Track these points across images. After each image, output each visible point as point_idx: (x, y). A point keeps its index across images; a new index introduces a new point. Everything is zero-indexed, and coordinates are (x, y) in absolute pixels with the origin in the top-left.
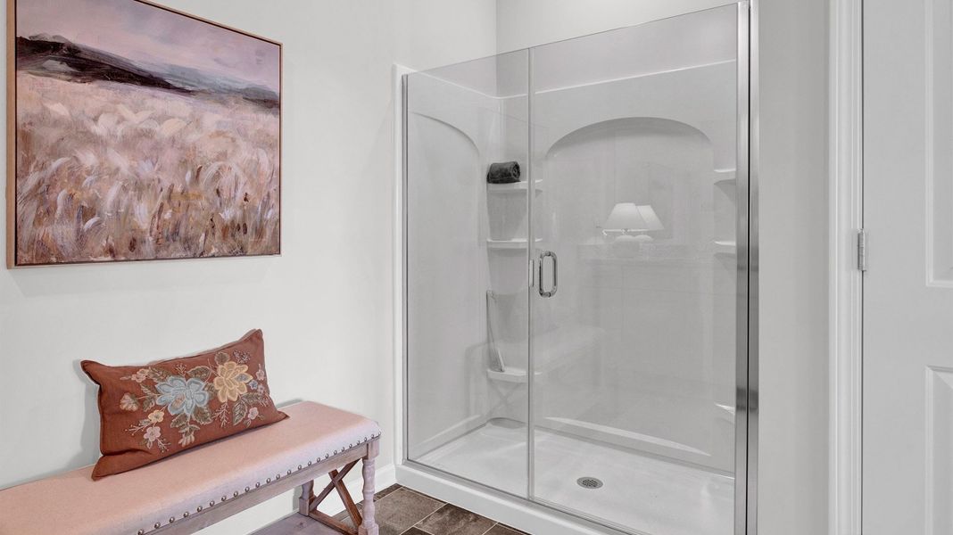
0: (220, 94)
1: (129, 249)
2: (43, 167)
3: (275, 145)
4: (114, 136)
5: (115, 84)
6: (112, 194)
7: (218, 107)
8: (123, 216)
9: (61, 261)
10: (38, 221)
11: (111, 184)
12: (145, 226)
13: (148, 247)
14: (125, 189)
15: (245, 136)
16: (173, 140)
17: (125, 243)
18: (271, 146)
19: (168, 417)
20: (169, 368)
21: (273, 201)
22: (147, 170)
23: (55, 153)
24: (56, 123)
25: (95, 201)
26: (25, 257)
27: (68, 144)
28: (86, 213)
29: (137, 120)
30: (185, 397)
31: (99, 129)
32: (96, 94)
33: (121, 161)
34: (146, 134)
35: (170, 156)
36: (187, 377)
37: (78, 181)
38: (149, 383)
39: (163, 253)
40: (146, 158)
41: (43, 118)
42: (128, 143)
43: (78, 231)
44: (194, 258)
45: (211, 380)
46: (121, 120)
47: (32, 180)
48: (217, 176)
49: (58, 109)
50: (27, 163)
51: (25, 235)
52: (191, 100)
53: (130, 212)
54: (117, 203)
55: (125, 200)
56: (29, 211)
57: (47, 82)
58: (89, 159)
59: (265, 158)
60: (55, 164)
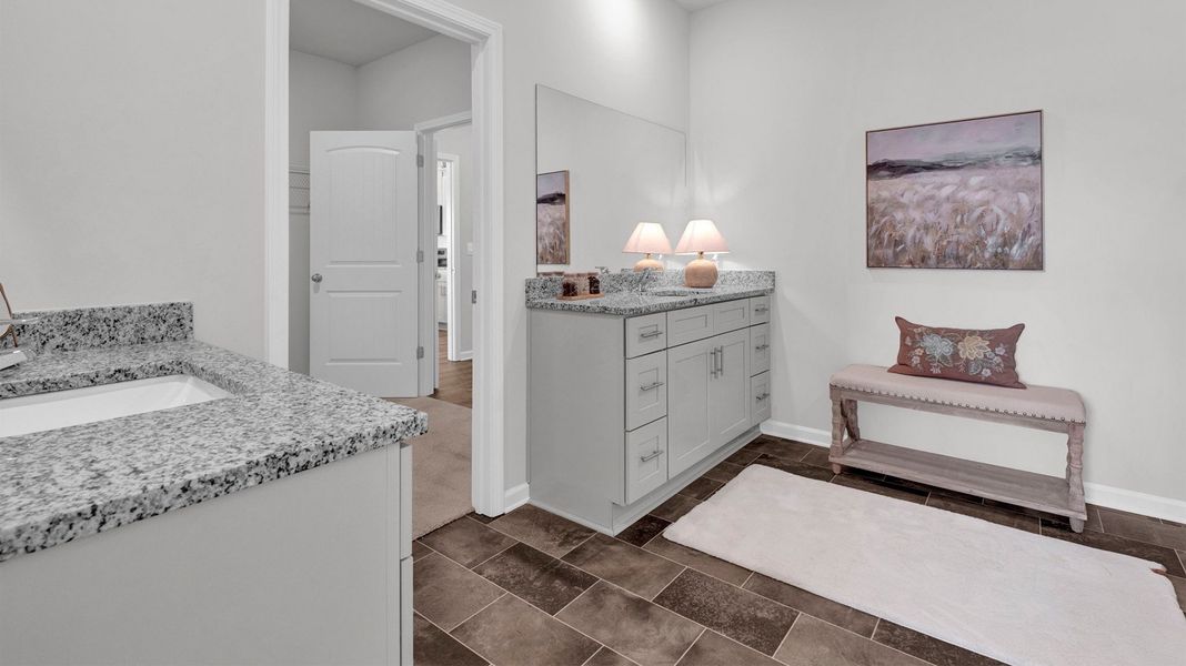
0: (982, 163)
1: (922, 262)
2: (878, 222)
3: (1037, 188)
4: (911, 202)
5: (913, 175)
6: (911, 233)
7: (983, 171)
8: (918, 243)
9: (887, 266)
10: (876, 247)
11: (911, 227)
12: (930, 249)
13: (932, 261)
14: (918, 229)
15: (1006, 187)
16: (948, 198)
17: (919, 257)
18: (1032, 189)
19: (924, 353)
20: (937, 331)
21: (1033, 230)
22: (931, 218)
23: (883, 215)
24: (884, 201)
25: (902, 236)
26: (871, 264)
27: (889, 210)
28: (897, 243)
29: (926, 191)
30: (941, 348)
31: (904, 200)
32: (901, 183)
33: (916, 215)
34: (932, 197)
35: (947, 208)
36: (943, 337)
37: (894, 227)
38: (921, 335)
39: (942, 265)
40: (930, 211)
41: (878, 200)
42: (919, 205)
43: (894, 251)
44: (964, 268)
45: (957, 343)
46: (917, 192)
47: (874, 228)
48: (982, 216)
49: (885, 194)
50: (872, 220)
51: (871, 254)
52: (961, 171)
53: (921, 242)
54: (914, 237)
55: (918, 236)
56: (873, 242)
57: (880, 182)
58: (899, 216)
59: (1024, 198)
60: (884, 220)
